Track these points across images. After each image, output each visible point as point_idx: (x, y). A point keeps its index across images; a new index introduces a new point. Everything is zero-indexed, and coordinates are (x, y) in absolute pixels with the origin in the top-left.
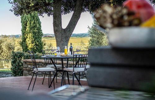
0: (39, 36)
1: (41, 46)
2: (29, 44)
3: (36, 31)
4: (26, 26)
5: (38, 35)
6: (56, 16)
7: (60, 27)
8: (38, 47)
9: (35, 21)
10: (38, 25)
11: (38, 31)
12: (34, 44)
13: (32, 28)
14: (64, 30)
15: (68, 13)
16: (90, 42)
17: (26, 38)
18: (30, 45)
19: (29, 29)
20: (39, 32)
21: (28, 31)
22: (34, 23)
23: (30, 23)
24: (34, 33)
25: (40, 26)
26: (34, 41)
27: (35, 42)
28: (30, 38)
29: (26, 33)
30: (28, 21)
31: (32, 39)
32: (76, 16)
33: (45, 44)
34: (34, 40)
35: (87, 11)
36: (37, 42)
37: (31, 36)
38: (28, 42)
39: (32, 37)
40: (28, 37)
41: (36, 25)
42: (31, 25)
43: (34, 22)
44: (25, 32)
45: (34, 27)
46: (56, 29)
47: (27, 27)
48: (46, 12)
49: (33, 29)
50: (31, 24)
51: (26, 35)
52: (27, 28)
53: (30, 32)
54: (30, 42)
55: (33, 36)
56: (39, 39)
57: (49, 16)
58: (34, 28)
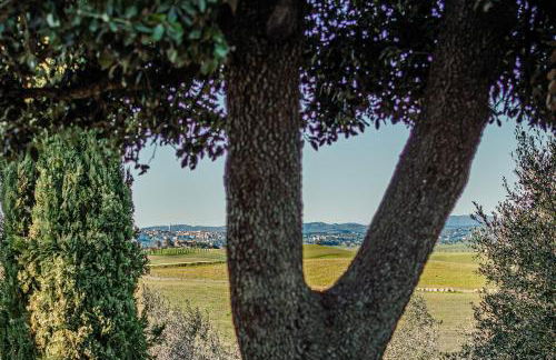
0: (115, 274)
1: (135, 342)
2: (51, 330)
3: (95, 236)
4: (31, 203)
5: (113, 264)
6: (254, 184)
7: (291, 280)
8: (109, 351)
9: (86, 168)
10: (108, 197)
11: (109, 239)
12: (83, 332)
13: (72, 221)
14: (325, 297)
15: (348, 133)
16: (485, 316)
17: (30, 291)
18: (58, 337)
19: (47, 225)
20: (117, 248)
21: (46, 240)
22: (85, 182)
23: (58, 185)
24: (83, 252)
25: (128, 206)
26: (81, 310)
27: (93, 320)
28: (59, 292)
29: (25, 254)
30: (43, 171)
31: (69, 295)
32: (433, 171)
33: (158, 332)
34: (87, 304)
35: (511, 113)
36: (107, 315)
37: (65, 273)
38: (43, 322)
39: (71, 283)
40: (44, 282)
41: (98, 199)
42: (61, 201)
43: (85, 176)
44: (24, 246)
45: (84, 210)
46: (248, 296)
47: (37, 208)
48: (165, 133)
49: (77, 224)
50: (65, 194)
51: (31, 267)
52: (36, 221)
53: (57, 248)
54: (56, 318)
55: (79, 278)
56: (121, 298)
57: (194, 160)
58: (83, 219)
